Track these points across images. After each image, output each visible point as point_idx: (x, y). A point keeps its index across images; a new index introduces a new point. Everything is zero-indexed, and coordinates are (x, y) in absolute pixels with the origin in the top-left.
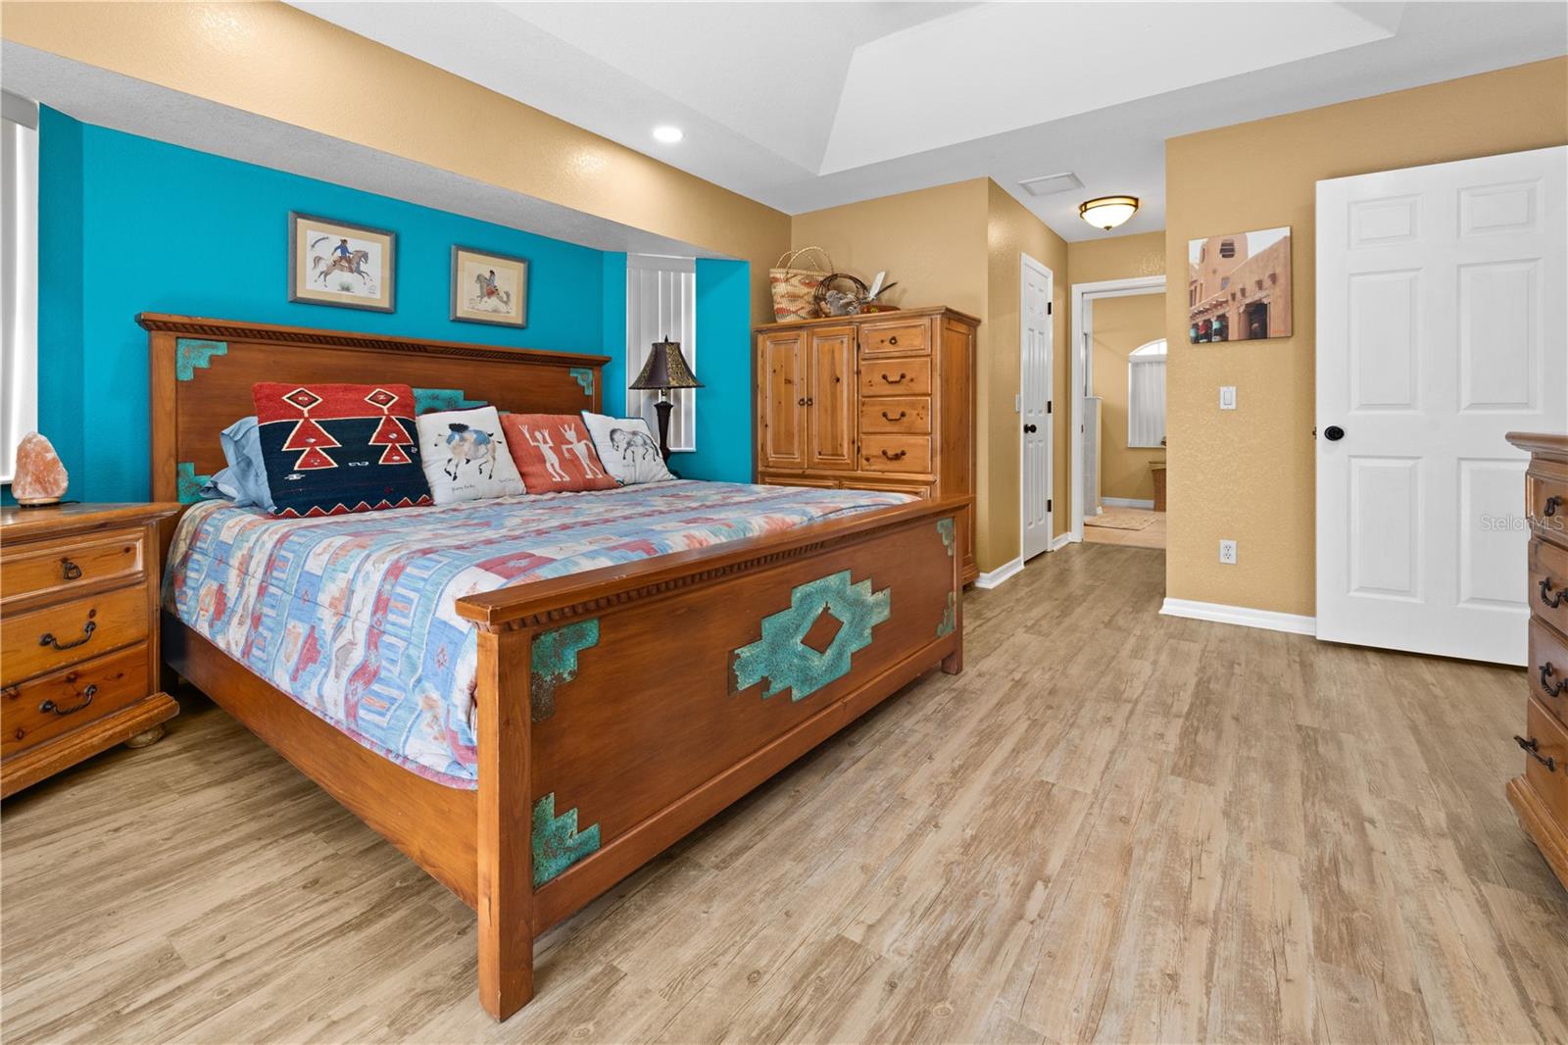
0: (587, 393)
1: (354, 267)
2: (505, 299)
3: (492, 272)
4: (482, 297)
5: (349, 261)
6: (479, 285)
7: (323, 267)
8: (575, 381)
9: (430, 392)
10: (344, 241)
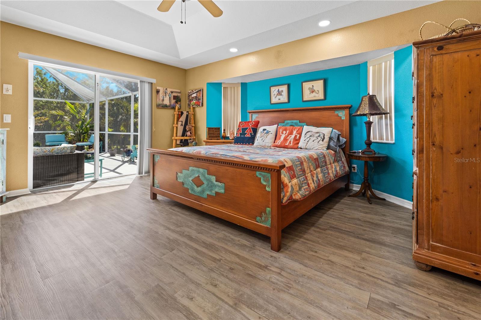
0: (342, 119)
1: (281, 94)
2: (317, 92)
3: (313, 86)
4: (310, 93)
5: (280, 93)
6: (309, 91)
7: (275, 96)
8: (338, 115)
9: (291, 121)
10: (279, 89)
